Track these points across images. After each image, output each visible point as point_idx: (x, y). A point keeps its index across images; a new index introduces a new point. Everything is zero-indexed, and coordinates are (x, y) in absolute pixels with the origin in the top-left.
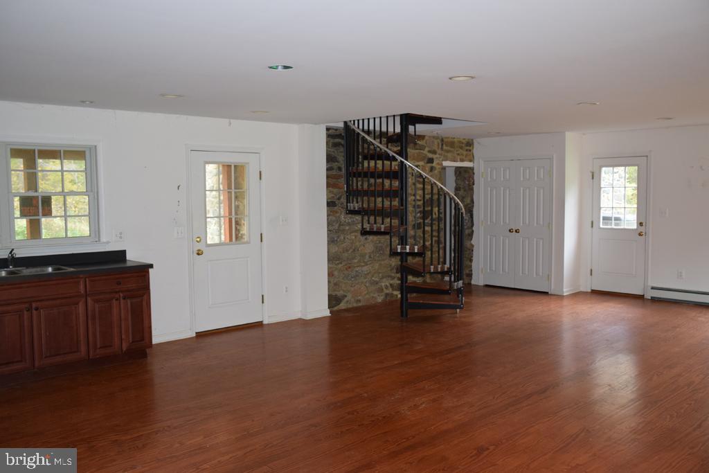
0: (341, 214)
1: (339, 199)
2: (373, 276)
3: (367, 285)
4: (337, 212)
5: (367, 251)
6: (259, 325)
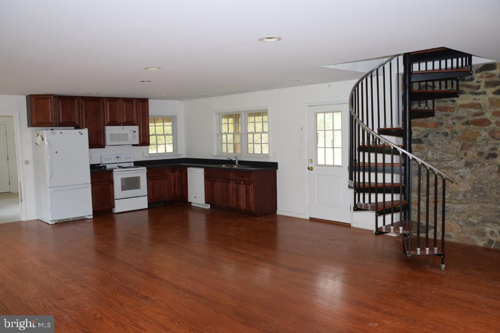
0: (428, 150)
1: (426, 136)
2: (469, 216)
3: (460, 223)
4: (422, 149)
5: (462, 189)
6: (348, 226)
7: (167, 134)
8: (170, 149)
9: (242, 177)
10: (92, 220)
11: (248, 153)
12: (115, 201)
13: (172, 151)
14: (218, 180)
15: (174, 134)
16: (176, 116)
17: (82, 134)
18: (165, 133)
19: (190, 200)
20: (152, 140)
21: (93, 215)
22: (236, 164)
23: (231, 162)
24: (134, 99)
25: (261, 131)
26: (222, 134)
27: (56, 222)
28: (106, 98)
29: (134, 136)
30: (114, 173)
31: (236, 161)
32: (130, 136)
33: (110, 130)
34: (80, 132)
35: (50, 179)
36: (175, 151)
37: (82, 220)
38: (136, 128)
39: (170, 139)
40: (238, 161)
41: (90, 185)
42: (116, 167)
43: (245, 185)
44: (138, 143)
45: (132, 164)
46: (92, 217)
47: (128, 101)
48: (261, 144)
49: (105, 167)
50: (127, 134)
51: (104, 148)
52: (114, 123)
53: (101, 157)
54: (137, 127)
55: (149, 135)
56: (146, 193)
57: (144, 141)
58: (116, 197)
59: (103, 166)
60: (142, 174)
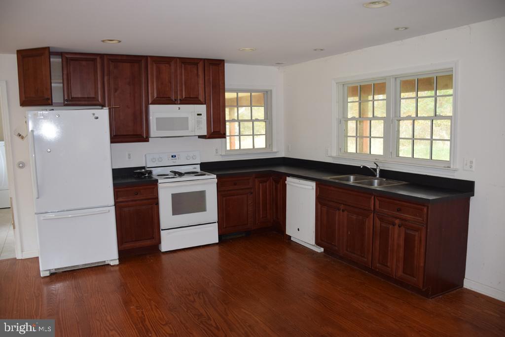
7: (257, 120)
8: (260, 143)
9: (399, 210)
10: (117, 268)
11: (398, 156)
12: (162, 232)
13: (264, 146)
14: (342, 207)
15: (268, 119)
16: (271, 91)
17: (97, 118)
18: (253, 118)
19: (288, 232)
20: (231, 128)
21: (120, 259)
22: (376, 176)
23: (365, 172)
24: (201, 59)
25: (432, 114)
26: (347, 120)
27: (53, 271)
28: (152, 57)
29: (199, 122)
30: (160, 186)
31: (375, 170)
32: (192, 123)
33: (157, 112)
34: (94, 114)
35: (38, 198)
36: (267, 147)
37: (101, 268)
38: (202, 108)
39: (261, 127)
40: (381, 171)
41: (113, 208)
42: (168, 173)
43: (403, 229)
44: (205, 133)
45: (198, 169)
46: (117, 262)
47: (189, 63)
48: (432, 140)
49: (150, 172)
50: (187, 118)
51: (148, 141)
52: (164, 99)
53: (145, 155)
54: (204, 107)
55: (224, 122)
56: (215, 218)
57: (217, 130)
58: (162, 227)
59: (147, 172)
60: (209, 185)
